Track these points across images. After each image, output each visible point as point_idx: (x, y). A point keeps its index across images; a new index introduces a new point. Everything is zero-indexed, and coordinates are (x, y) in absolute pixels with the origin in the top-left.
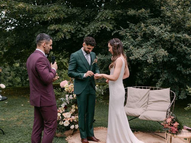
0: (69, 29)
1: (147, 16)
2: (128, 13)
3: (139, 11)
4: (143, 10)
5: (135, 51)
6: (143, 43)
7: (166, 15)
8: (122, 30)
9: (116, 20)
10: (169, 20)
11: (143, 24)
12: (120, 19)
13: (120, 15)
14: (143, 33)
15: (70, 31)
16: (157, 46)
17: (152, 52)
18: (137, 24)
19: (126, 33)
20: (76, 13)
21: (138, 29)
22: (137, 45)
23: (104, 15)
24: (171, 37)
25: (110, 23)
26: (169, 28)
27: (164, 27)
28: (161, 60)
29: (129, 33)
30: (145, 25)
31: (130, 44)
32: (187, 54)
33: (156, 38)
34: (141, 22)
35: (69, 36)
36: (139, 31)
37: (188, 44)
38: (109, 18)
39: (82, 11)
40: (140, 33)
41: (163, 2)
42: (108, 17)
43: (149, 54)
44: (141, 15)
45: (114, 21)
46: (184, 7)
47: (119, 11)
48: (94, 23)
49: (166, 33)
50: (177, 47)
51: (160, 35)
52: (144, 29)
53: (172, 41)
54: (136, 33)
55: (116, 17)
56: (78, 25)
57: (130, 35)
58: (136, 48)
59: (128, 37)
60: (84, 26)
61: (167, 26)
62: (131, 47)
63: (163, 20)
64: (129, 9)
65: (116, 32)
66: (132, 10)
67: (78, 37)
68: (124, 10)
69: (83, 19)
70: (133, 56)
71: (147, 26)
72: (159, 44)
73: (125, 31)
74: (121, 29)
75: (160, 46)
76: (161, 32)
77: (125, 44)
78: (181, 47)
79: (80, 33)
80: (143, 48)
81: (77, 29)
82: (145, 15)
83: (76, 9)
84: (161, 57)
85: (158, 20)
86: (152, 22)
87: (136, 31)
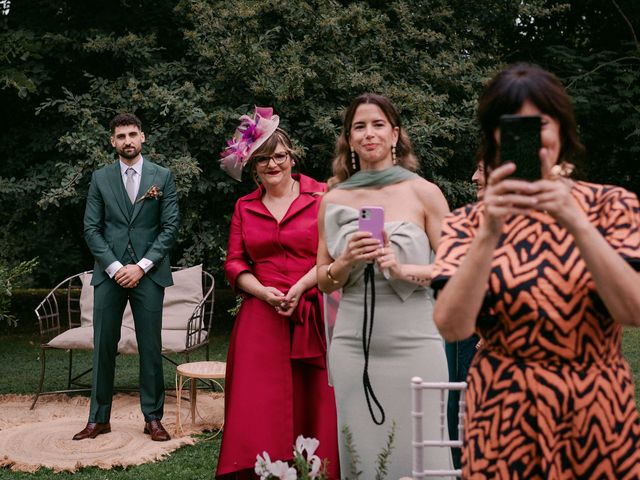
1: (147, 55)
2: (85, 47)
3: (121, 40)
4: (132, 37)
7: (200, 55)
9: (49, 62)
10: (208, 68)
11: (132, 81)
12: (62, 61)
13: (64, 47)
16: (177, 149)
18: (116, 80)
19: (83, 110)
21: (119, 97)
23: (7, 46)
24: (214, 121)
25: (30, 75)
26: (207, 94)
27: (193, 90)
28: (187, 190)
29: (93, 108)
30: (138, 82)
31: (94, 143)
33: (172, 124)
34: (128, 73)
36: (123, 100)
38: (23, 58)
40: (126, 109)
42: (21, 54)
44: (130, 53)
45: (42, 66)
47: (60, 37)
49: (196, 111)
51: (182, 114)
52: (135, 96)
53: (217, 133)
54: (114, 106)
55: (51, 55)
57: (93, 116)
59: (89, 120)
61: (202, 89)
62: (97, 151)
63: (195, 68)
64: (91, 31)
65: (48, 104)
66: (98, 37)
71: (148, 86)
72: (181, 143)
73: (79, 102)
74: (64, 96)
75: (185, 148)
76: (185, 105)
77: (77, 141)
82: (140, 53)
84: (187, 180)
85: (179, 67)
86: (162, 74)
87: (112, 102)
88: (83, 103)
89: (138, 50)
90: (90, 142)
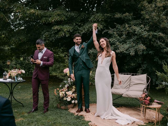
0: (68, 29)
1: (131, 18)
2: (115, 17)
3: (124, 15)
4: (127, 14)
5: (120, 46)
6: (127, 40)
7: (145, 18)
8: (111, 30)
9: (106, 21)
10: (147, 21)
11: (127, 25)
12: (109, 21)
13: (109, 17)
14: (127, 32)
15: (69, 30)
16: (138, 42)
17: (134, 47)
18: (122, 25)
19: (114, 32)
20: (74, 16)
21: (123, 29)
22: (123, 41)
23: (96, 17)
24: (149, 35)
25: (101, 24)
26: (147, 28)
27: (143, 27)
28: (141, 53)
29: (116, 32)
30: (128, 25)
32: (161, 49)
33: (137, 36)
34: (125, 23)
35: (69, 34)
36: (124, 30)
37: (162, 41)
38: (100, 20)
39: (79, 14)
40: (125, 32)
41: (143, 7)
42: (99, 19)
43: (131, 49)
44: (126, 18)
45: (104, 22)
46: (159, 12)
47: (108, 15)
48: (88, 24)
49: (145, 32)
50: (154, 43)
51: (140, 33)
52: (128, 29)
53: (150, 38)
54: (122, 32)
55: (106, 19)
56: (75, 26)
57: (117, 34)
58: (122, 44)
59: (115, 35)
60: (80, 26)
61: (146, 27)
62: (117, 43)
63: (143, 21)
64: (116, 13)
65: (106, 31)
66: (118, 14)
68: (112, 13)
69: (79, 21)
70: (119, 49)
71: (130, 26)
72: (139, 41)
73: (113, 31)
74: (109, 29)
75: (141, 42)
76: (141, 31)
77: (112, 40)
78: (157, 43)
79: (77, 32)
80: (127, 44)
81: (74, 29)
82: (128, 18)
83: (74, 13)
84: (141, 51)
85: (139, 21)
86: (134, 23)
87: (121, 31)
88: (114, 31)
89: (128, 17)
90: (116, 40)
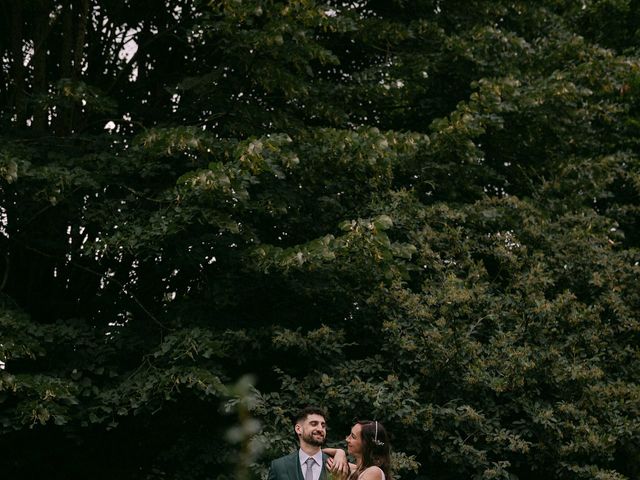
1: (339, 352)
2: (274, 341)
3: (312, 334)
4: (326, 329)
7: (401, 349)
8: (258, 398)
10: (410, 363)
11: (325, 377)
12: (240, 363)
13: (242, 346)
18: (302, 380)
19: (273, 408)
21: (308, 397)
24: (422, 418)
26: (411, 389)
27: (396, 385)
29: (283, 407)
30: (332, 378)
32: (474, 471)
34: (316, 371)
36: (312, 401)
37: (475, 440)
38: (206, 355)
41: (385, 307)
42: (203, 352)
44: (318, 348)
46: (456, 324)
47: (241, 333)
49: (407, 403)
50: (443, 450)
51: (389, 408)
52: (331, 393)
53: (426, 430)
56: (79, 379)
57: (286, 415)
59: (282, 419)
61: (405, 384)
63: (390, 364)
65: (237, 401)
66: (287, 331)
67: (85, 424)
68: (253, 330)
73: (268, 401)
76: (391, 399)
77: (272, 441)
78: (457, 448)
79: (91, 411)
82: (328, 349)
85: (375, 363)
86: (354, 372)
87: (301, 402)
88: (272, 402)
89: (328, 346)
